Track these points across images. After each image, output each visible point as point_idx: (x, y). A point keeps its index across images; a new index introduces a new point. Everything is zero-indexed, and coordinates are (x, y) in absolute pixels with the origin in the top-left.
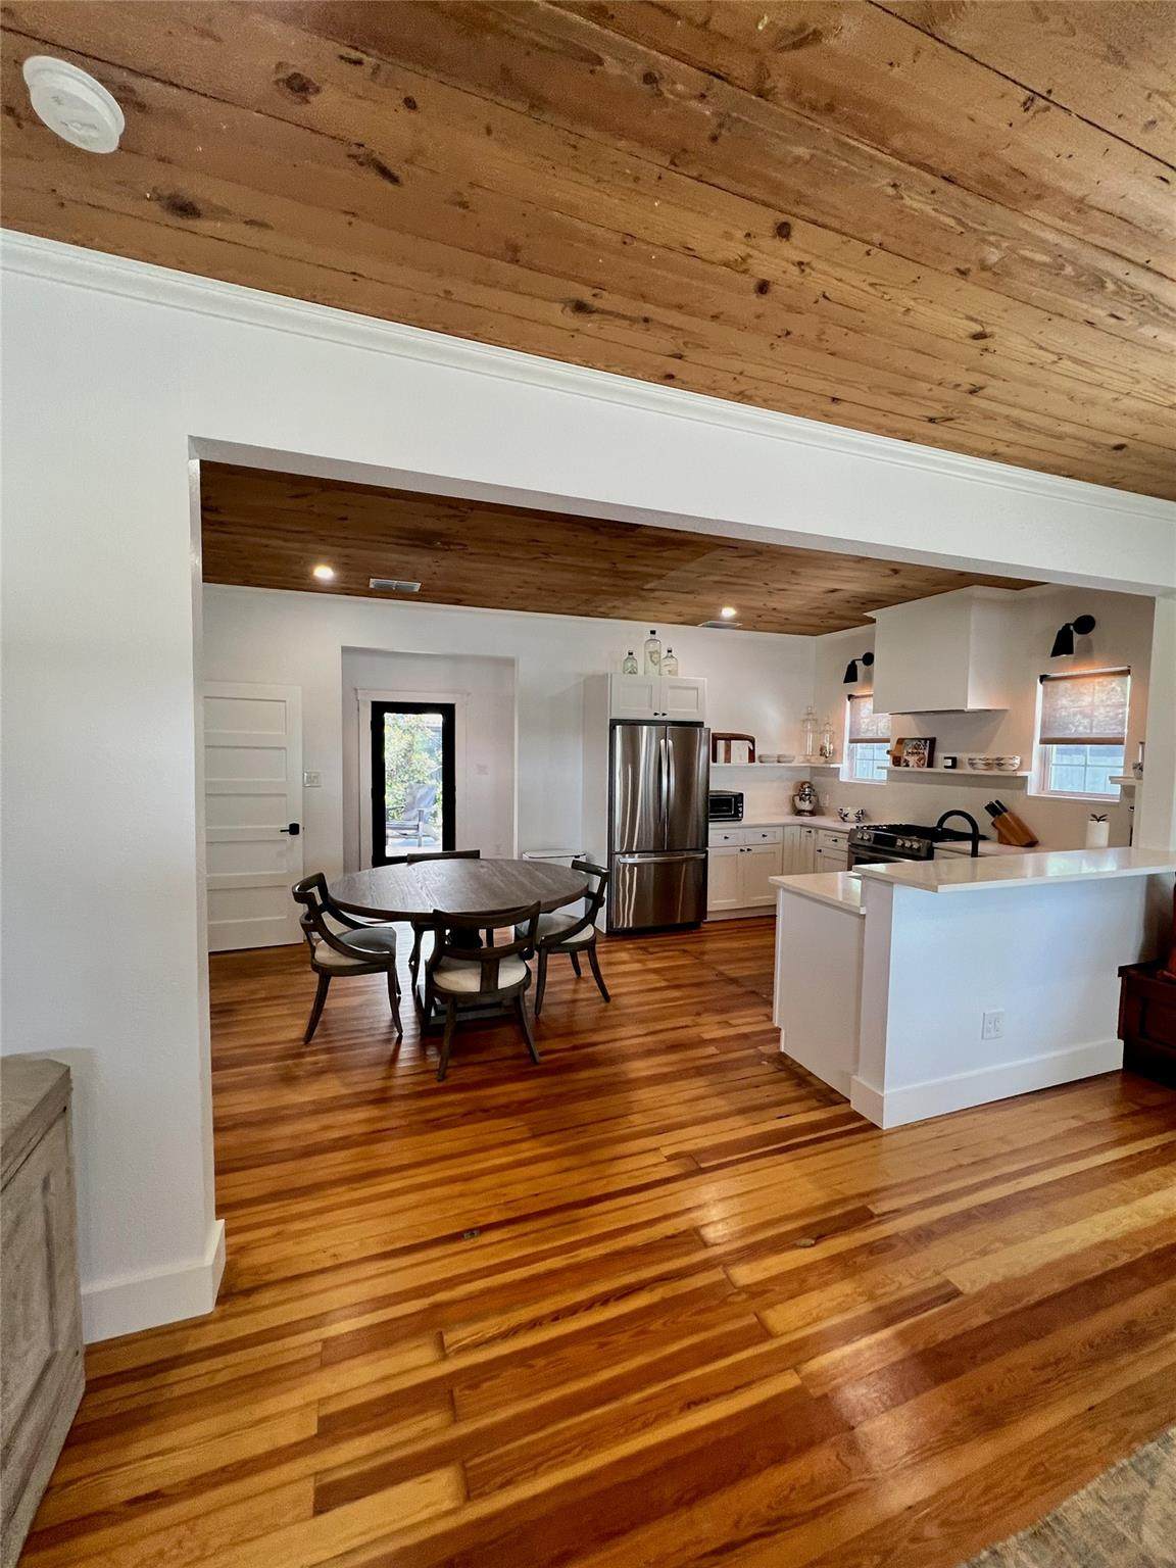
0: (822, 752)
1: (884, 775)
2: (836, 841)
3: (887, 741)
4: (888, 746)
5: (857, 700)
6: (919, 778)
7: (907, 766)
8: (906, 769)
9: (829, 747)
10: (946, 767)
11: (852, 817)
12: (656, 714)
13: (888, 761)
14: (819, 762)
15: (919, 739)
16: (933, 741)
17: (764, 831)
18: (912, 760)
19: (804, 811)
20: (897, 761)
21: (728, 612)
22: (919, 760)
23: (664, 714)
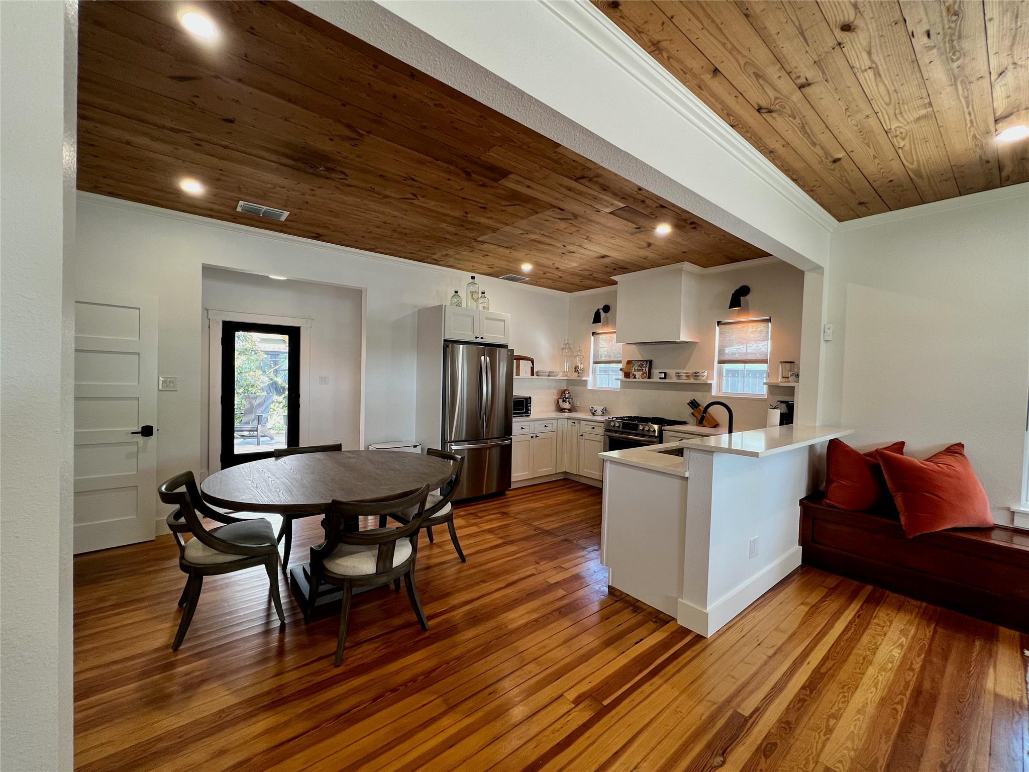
0: (576, 369)
1: (618, 385)
2: (593, 428)
3: (620, 362)
4: (620, 366)
5: (597, 336)
6: (641, 385)
7: (635, 378)
8: (634, 380)
9: (581, 366)
10: (661, 378)
11: (599, 412)
12: (476, 338)
13: (621, 375)
14: (574, 376)
15: (643, 361)
16: (651, 362)
17: (545, 422)
18: (638, 374)
19: (565, 409)
20: (627, 375)
21: (527, 267)
22: (643, 374)
23: (482, 338)
